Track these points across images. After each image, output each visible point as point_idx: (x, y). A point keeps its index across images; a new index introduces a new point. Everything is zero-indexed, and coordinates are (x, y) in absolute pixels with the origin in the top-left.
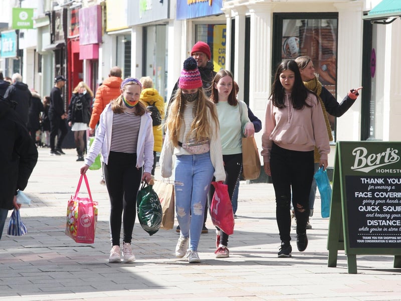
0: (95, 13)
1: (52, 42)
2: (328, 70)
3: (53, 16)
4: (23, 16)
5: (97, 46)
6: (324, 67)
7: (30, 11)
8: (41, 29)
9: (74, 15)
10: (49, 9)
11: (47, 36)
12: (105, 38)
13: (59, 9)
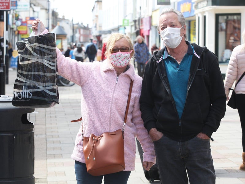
0: (148, 19)
1: (135, 30)
2: (237, 36)
3: (135, 21)
4: (126, 22)
5: (149, 31)
6: (236, 35)
7: (128, 20)
8: (132, 26)
9: (142, 21)
10: (134, 19)
11: (133, 28)
12: (152, 28)
13: (137, 19)
